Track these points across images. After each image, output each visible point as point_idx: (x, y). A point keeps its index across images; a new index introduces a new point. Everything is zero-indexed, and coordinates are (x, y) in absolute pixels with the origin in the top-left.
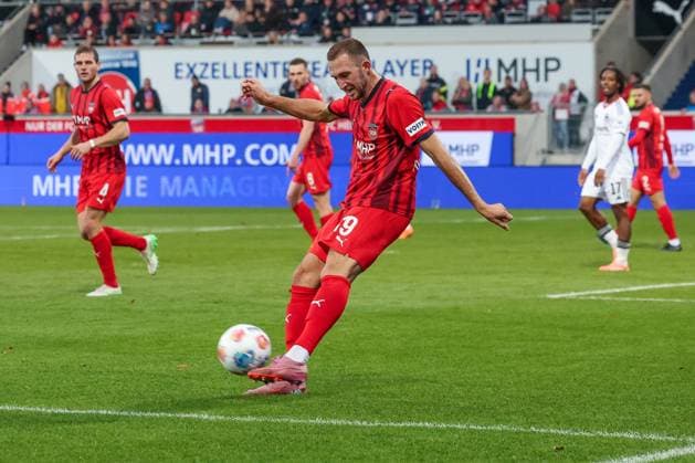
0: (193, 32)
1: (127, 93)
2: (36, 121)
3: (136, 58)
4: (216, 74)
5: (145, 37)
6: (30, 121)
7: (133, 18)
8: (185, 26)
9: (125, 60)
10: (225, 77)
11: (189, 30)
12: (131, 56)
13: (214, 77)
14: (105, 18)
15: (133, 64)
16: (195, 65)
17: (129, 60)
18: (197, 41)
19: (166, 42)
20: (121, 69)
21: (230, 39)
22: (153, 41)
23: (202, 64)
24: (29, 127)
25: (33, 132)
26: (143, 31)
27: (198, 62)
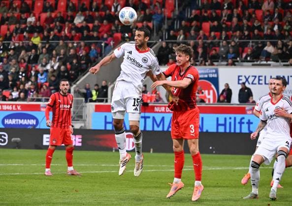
0: (249, 58)
1: (211, 92)
2: (160, 107)
3: (217, 72)
4: (261, 82)
5: (222, 61)
6: (157, 106)
7: (216, 50)
8: (244, 55)
9: (210, 73)
10: (265, 84)
11: (246, 58)
12: (214, 71)
13: (259, 84)
14: (200, 50)
15: (215, 76)
16: (249, 77)
17: (213, 73)
18: (250, 64)
20: (208, 79)
21: (269, 62)
23: (253, 76)
24: (156, 109)
25: (158, 112)
26: (221, 58)
27: (251, 75)
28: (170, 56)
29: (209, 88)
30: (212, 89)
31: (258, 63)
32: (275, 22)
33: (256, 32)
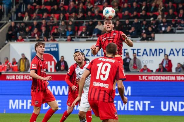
0: (83, 35)
1: (53, 62)
2: (11, 75)
3: (57, 47)
5: (61, 38)
6: (8, 75)
7: (57, 29)
8: (79, 33)
9: (52, 47)
11: (81, 35)
12: (55, 46)
15: (56, 49)
16: (84, 50)
17: (54, 47)
18: (85, 39)
19: (71, 40)
20: (50, 52)
22: (65, 39)
23: (87, 50)
24: (8, 77)
25: (10, 80)
26: (60, 35)
27: (85, 49)
28: (18, 34)
29: (51, 60)
30: (54, 60)
31: (91, 39)
32: (104, 5)
33: (89, 13)
